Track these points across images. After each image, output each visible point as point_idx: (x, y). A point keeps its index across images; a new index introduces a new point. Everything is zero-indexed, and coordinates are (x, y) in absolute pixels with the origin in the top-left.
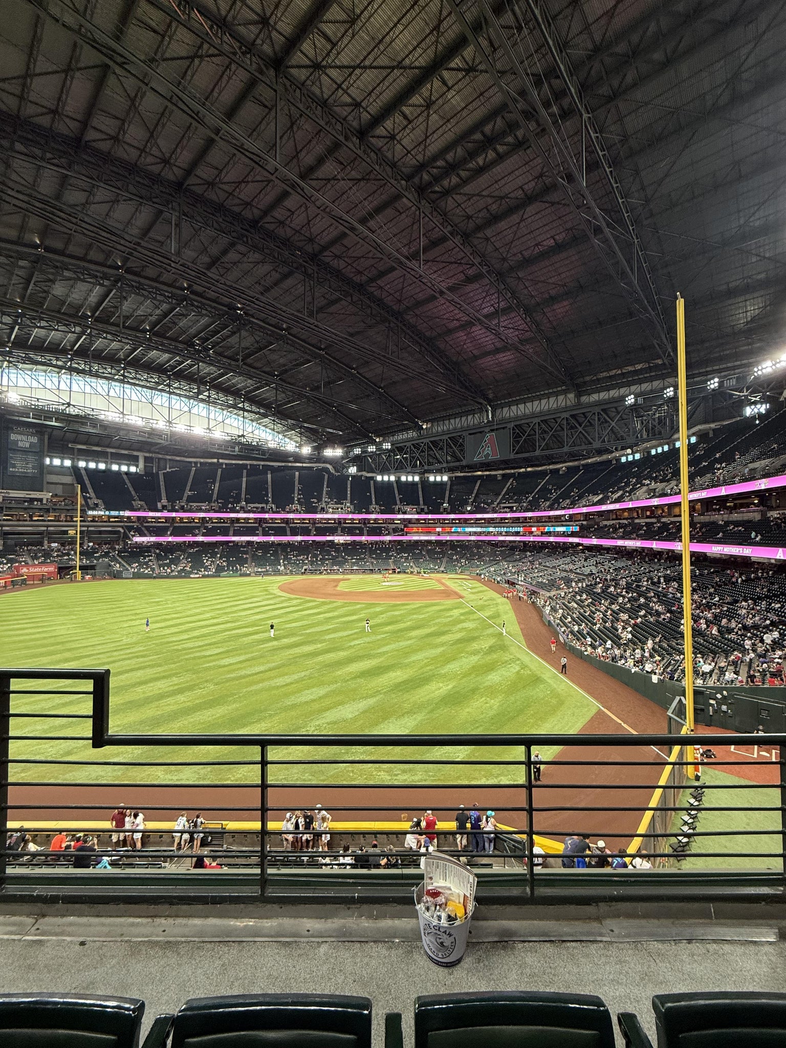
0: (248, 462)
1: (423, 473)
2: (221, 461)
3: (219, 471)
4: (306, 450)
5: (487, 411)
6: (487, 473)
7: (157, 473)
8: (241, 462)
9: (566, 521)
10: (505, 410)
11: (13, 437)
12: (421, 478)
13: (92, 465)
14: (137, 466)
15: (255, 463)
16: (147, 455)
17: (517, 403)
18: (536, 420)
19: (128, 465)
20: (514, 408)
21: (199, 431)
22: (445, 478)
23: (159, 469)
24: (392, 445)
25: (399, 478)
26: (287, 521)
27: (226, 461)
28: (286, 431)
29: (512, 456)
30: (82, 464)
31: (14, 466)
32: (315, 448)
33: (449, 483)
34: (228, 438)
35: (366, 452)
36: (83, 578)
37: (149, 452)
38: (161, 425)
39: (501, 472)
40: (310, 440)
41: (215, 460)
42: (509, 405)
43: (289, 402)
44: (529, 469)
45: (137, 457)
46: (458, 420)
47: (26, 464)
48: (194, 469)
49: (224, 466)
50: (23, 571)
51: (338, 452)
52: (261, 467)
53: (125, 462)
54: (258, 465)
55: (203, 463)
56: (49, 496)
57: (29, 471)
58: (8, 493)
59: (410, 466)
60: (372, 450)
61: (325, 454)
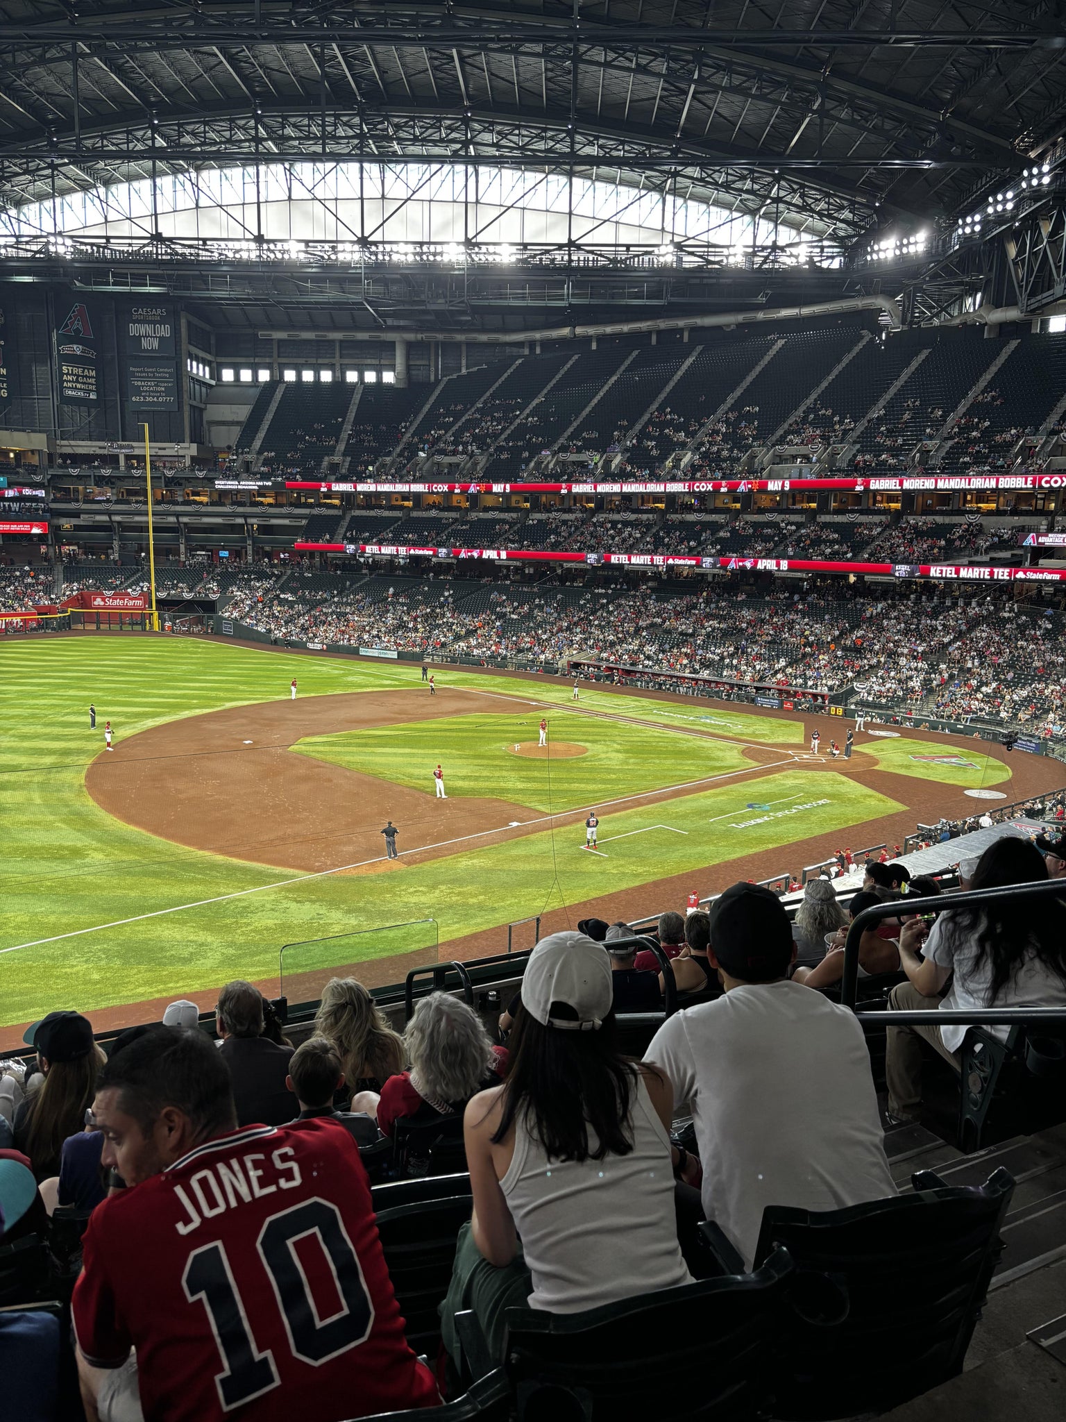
2: (579, 331)
3: (572, 361)
7: (437, 382)
8: (625, 328)
11: (135, 329)
13: (308, 376)
14: (392, 368)
15: (663, 324)
16: (411, 337)
19: (379, 370)
23: (443, 371)
27: (591, 331)
30: (290, 376)
31: (138, 391)
37: (416, 329)
41: (566, 331)
45: (393, 344)
47: (156, 386)
48: (520, 361)
49: (594, 346)
50: (96, 603)
51: (919, 242)
52: (686, 335)
53: (369, 361)
54: (680, 331)
55: (546, 344)
56: (193, 450)
57: (160, 399)
58: (132, 447)
60: (1000, 208)
61: (868, 258)
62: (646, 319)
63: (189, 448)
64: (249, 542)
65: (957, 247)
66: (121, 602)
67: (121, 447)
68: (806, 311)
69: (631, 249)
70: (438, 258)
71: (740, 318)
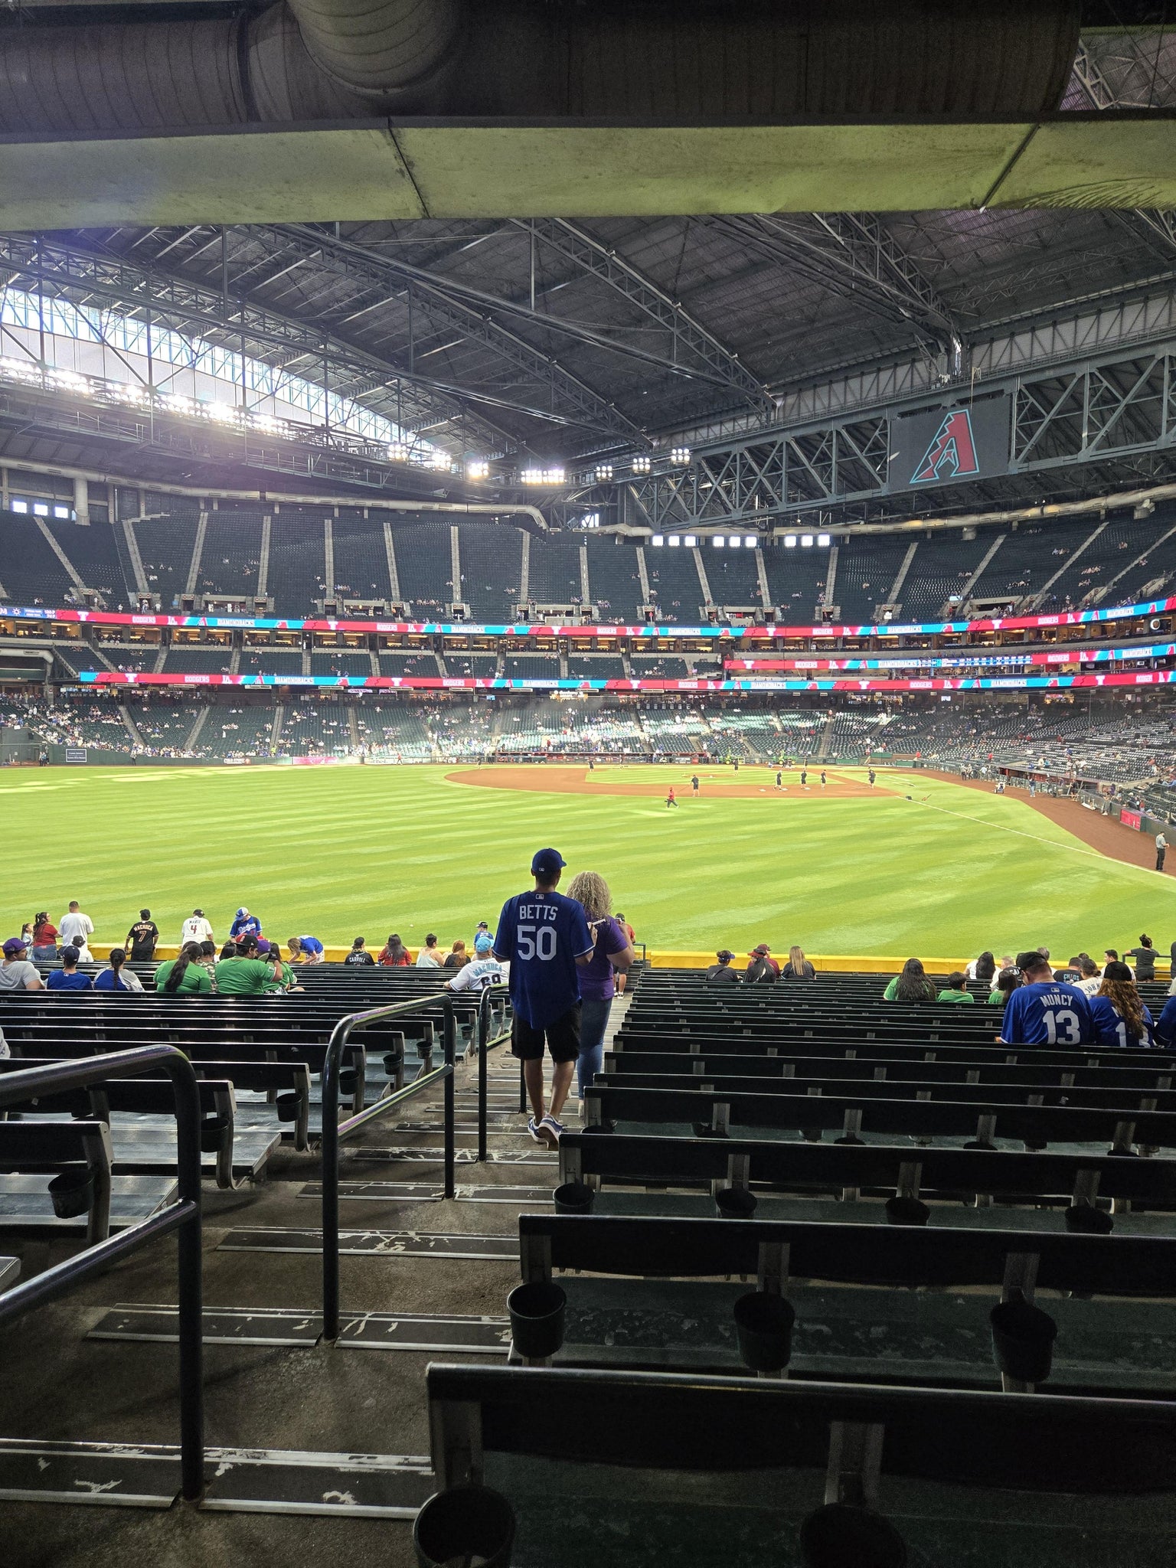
0: (334, 501)
1: (770, 527)
2: (269, 496)
3: (267, 522)
4: (478, 471)
5: (950, 350)
6: (937, 523)
7: (119, 524)
8: (317, 500)
9: (1151, 633)
10: (1000, 346)
12: (761, 541)
14: (71, 506)
15: (352, 501)
16: (95, 477)
17: (1031, 325)
18: (1086, 368)
19: (52, 504)
20: (1023, 340)
21: (221, 412)
22: (824, 541)
23: (122, 514)
24: (694, 452)
25: (709, 540)
26: (438, 642)
27: (281, 498)
28: (426, 420)
29: (1015, 467)
32: (497, 467)
33: (835, 550)
34: (290, 435)
35: (628, 472)
37: (99, 469)
38: (132, 395)
39: (973, 519)
40: (486, 446)
41: (256, 494)
42: (1011, 332)
43: (439, 341)
44: (1052, 509)
45: (72, 482)
46: (868, 380)
48: (205, 515)
49: (277, 510)
51: (556, 476)
52: (366, 512)
53: (42, 495)
54: (361, 508)
55: (228, 502)
59: (740, 506)
60: (642, 467)
61: (523, 479)
62: (337, 496)
65: (594, 484)
68: (472, 508)
71: (417, 505)
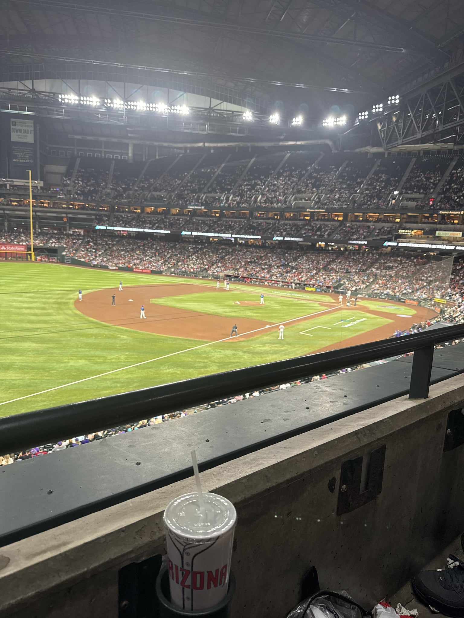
2: (206, 144)
3: (204, 156)
7: (146, 162)
8: (226, 145)
14: (127, 154)
15: (241, 144)
16: (136, 142)
19: (121, 155)
24: (402, 97)
27: (212, 145)
31: (16, 157)
36: (36, 259)
41: (201, 144)
45: (127, 145)
47: (24, 155)
48: (181, 155)
49: (212, 151)
50: (2, 248)
51: (343, 120)
52: (250, 149)
53: (117, 151)
54: (248, 147)
55: (192, 149)
56: (42, 184)
57: (27, 161)
58: (13, 182)
59: (421, 129)
60: (377, 110)
61: (324, 125)
63: (39, 183)
64: (68, 224)
65: (358, 123)
66: (14, 248)
67: (8, 181)
68: (298, 143)
69: (234, 113)
70: (157, 110)
71: (272, 144)
